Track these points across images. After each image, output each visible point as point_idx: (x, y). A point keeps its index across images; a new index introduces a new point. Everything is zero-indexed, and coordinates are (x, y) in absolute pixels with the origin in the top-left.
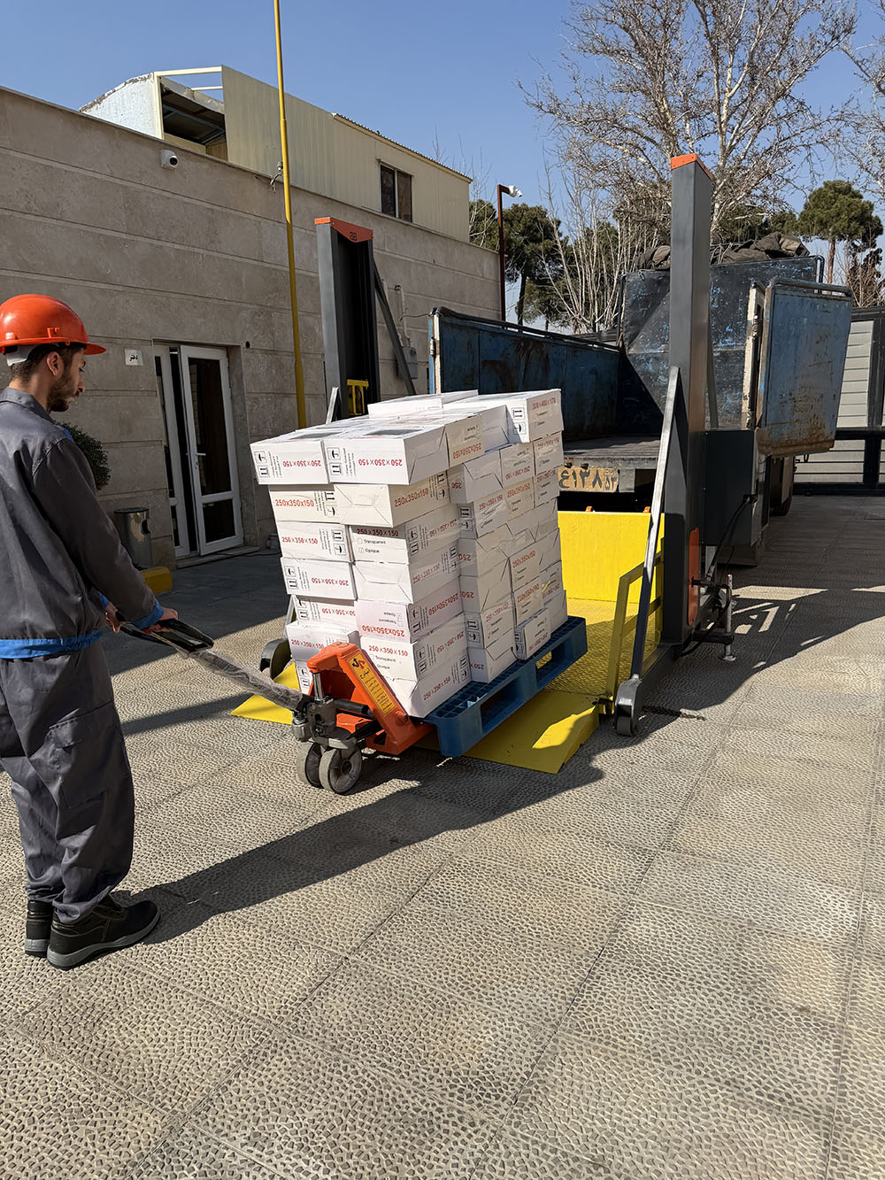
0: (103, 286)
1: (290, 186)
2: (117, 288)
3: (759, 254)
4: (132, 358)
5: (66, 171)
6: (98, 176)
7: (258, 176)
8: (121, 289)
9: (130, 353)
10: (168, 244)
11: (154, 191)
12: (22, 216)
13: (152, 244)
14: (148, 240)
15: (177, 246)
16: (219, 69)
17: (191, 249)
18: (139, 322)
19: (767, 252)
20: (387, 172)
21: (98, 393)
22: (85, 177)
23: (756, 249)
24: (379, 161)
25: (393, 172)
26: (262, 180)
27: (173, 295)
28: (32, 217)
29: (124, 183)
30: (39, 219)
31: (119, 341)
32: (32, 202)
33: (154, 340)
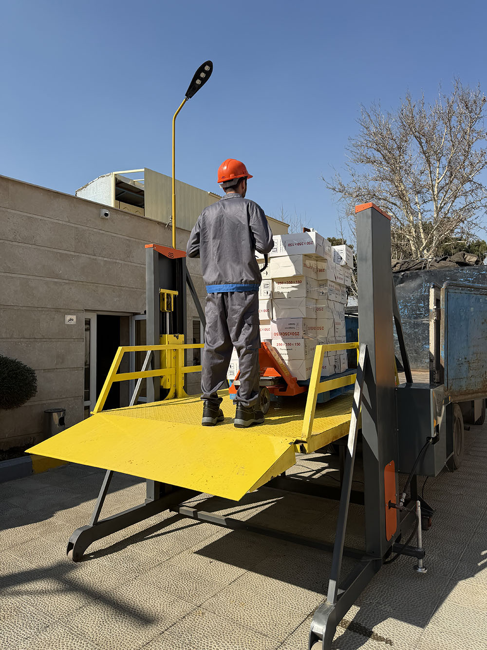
0: (56, 280)
1: (176, 228)
2: (64, 281)
3: (452, 264)
4: (71, 319)
5: (41, 220)
6: (60, 222)
7: (159, 223)
8: (67, 281)
9: (68, 317)
10: (101, 258)
11: (95, 230)
12: (11, 243)
13: (90, 258)
14: (87, 256)
15: (105, 259)
16: (143, 170)
17: (114, 260)
18: (76, 300)
19: (457, 263)
21: (44, 340)
22: (52, 223)
23: (450, 261)
26: (162, 225)
27: (100, 285)
28: (16, 244)
29: (76, 226)
30: (20, 244)
31: (63, 310)
32: (18, 235)
33: (85, 310)
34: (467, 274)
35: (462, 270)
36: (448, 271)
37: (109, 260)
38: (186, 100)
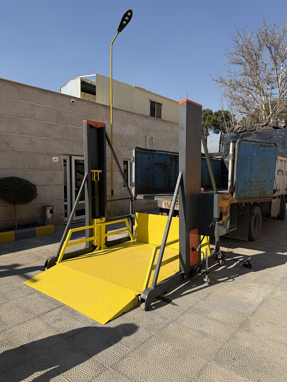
0: (47, 138)
1: (112, 108)
2: (51, 139)
3: (270, 128)
4: (55, 159)
5: (38, 105)
6: (48, 106)
7: (103, 105)
8: (53, 139)
9: (54, 158)
10: (71, 126)
11: (67, 110)
12: (22, 118)
13: (65, 126)
14: (63, 125)
15: (73, 126)
16: (95, 75)
17: (78, 127)
18: (58, 149)
19: (273, 127)
20: (152, 103)
21: (42, 170)
22: (44, 107)
23: (269, 126)
24: (150, 100)
25: (155, 103)
26: (105, 107)
27: (71, 141)
28: (25, 119)
29: (57, 108)
30: (27, 119)
31: (51, 154)
32: (26, 114)
33: (63, 154)
34: (278, 134)
35: (276, 131)
36: (268, 132)
37: (75, 127)
38: (118, 34)
